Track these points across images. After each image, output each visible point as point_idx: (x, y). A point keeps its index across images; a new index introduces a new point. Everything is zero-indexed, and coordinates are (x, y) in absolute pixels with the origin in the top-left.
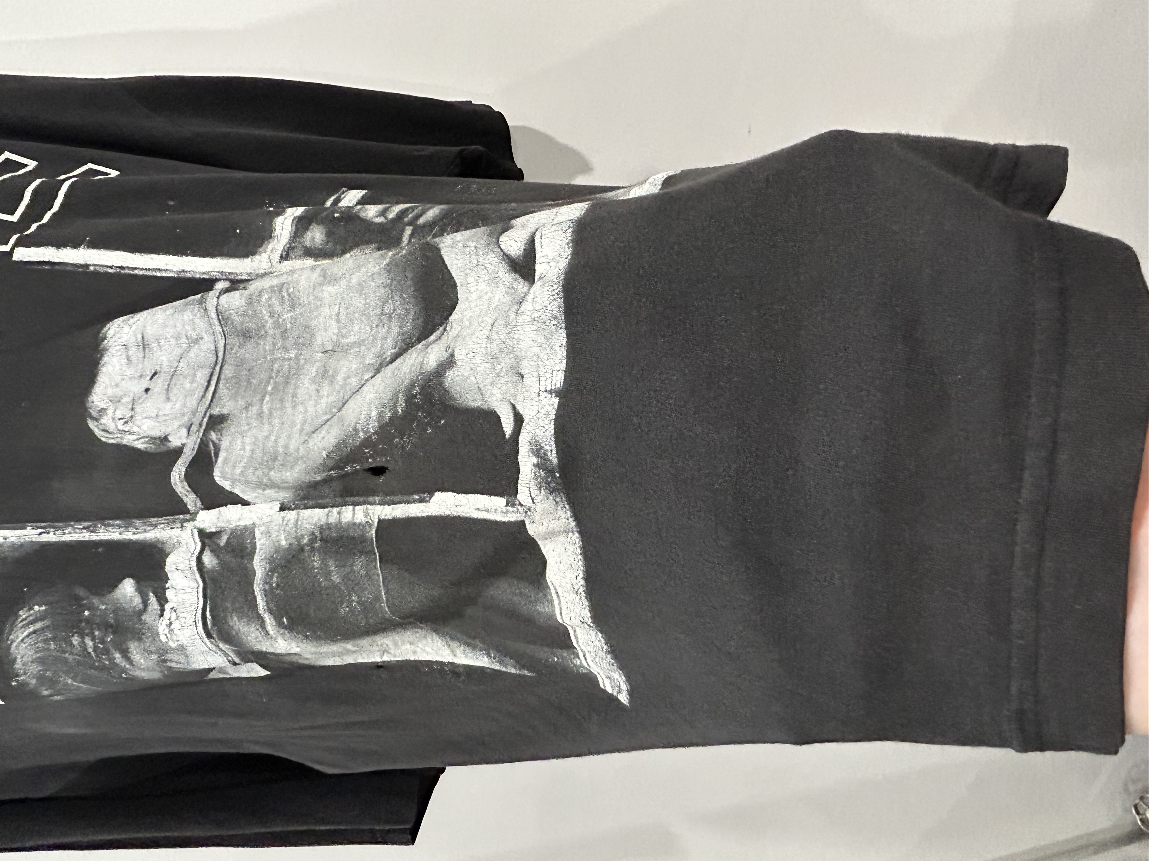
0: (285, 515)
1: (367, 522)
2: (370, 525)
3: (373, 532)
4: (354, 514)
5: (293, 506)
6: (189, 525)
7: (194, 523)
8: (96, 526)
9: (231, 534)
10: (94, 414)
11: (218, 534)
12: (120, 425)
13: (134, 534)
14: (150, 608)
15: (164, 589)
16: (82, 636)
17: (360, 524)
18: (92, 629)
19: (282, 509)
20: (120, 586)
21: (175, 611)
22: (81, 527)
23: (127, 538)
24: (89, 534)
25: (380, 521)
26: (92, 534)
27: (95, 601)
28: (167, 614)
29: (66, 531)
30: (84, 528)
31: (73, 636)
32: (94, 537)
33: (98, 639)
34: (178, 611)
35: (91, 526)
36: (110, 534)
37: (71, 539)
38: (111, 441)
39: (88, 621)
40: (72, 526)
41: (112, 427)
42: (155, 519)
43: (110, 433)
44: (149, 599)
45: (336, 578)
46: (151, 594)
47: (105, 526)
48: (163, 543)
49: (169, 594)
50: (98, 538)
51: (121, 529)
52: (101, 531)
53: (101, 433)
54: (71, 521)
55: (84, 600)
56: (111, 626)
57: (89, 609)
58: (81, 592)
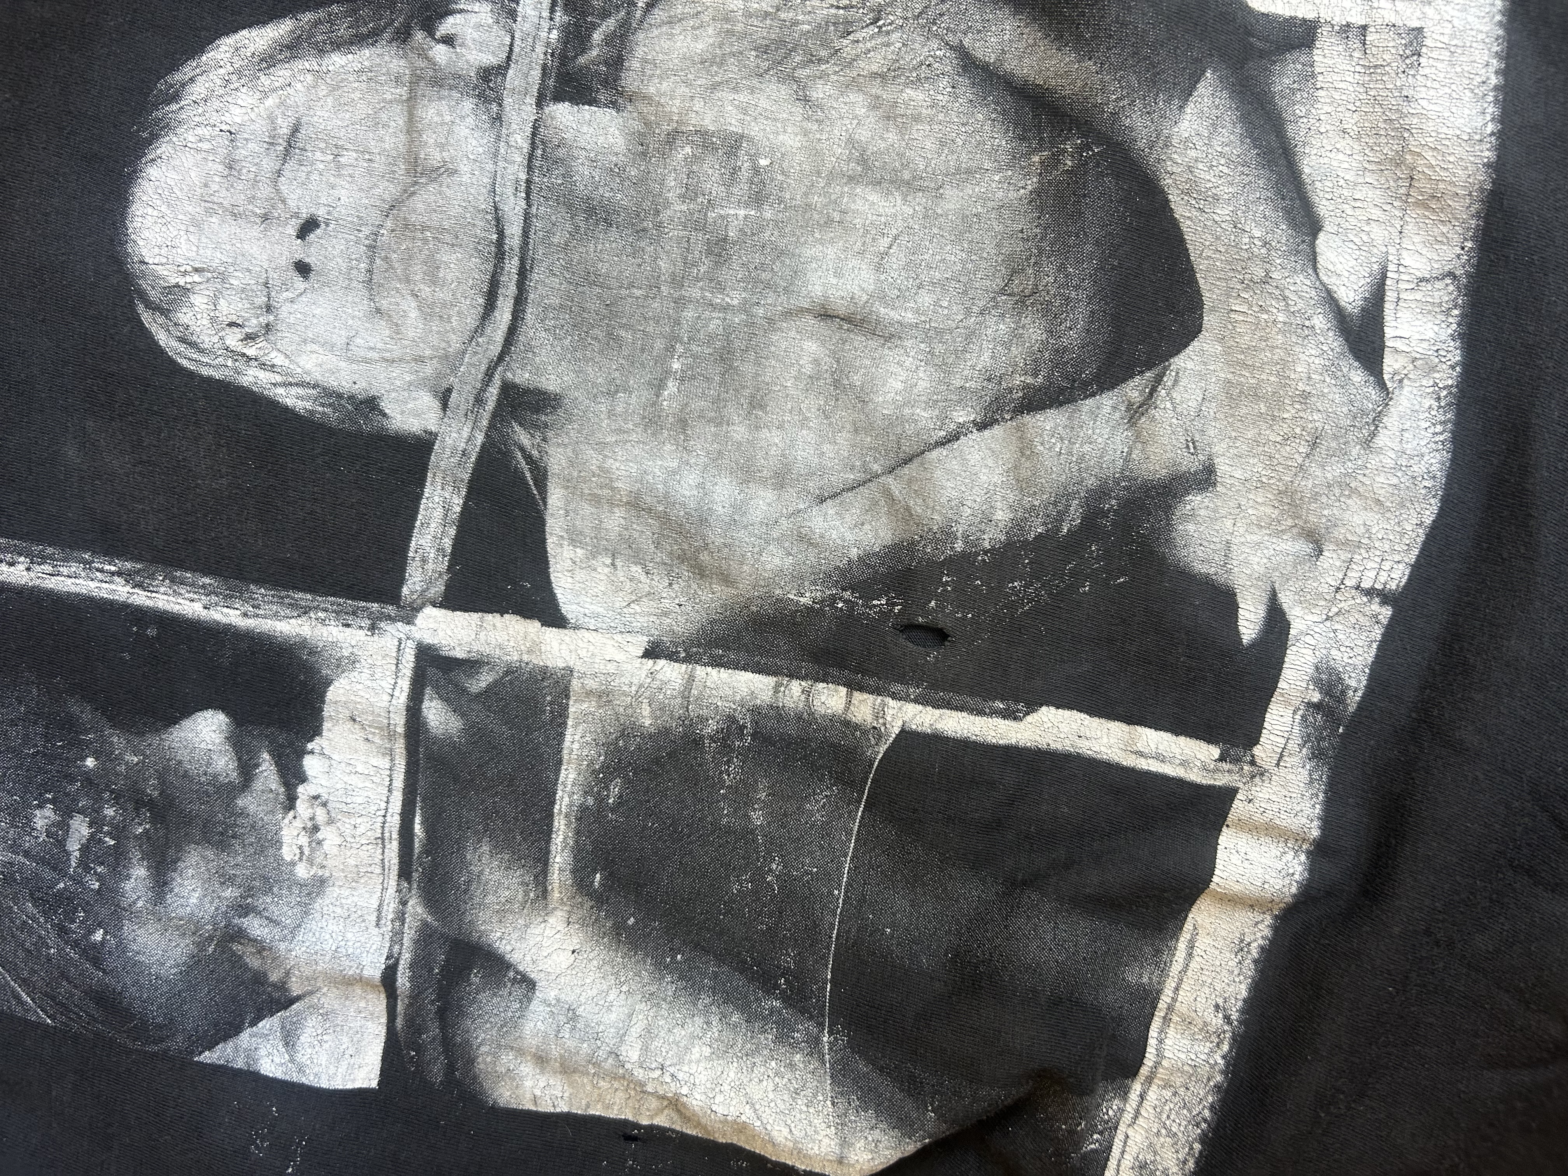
0: (657, 668)
1: (874, 728)
2: (879, 737)
3: (882, 749)
4: (849, 703)
5: (683, 655)
6: (395, 631)
7: (408, 627)
8: (152, 577)
9: (507, 673)
10: (153, 295)
11: (472, 665)
12: (233, 339)
13: (245, 615)
14: (258, 785)
15: (302, 753)
16: (66, 811)
17: (857, 727)
18: (98, 799)
19: (652, 652)
20: (187, 723)
21: (324, 805)
22: (113, 568)
23: (224, 620)
24: (128, 588)
25: (903, 731)
26: (136, 590)
27: (117, 741)
28: (302, 806)
29: (64, 570)
30: (119, 574)
31: (40, 806)
32: (141, 598)
33: (110, 824)
34: (330, 805)
35: (138, 572)
36: (180, 601)
37: (73, 589)
38: (205, 372)
39: (88, 779)
40: (85, 562)
41: (207, 338)
42: (309, 597)
43: (202, 351)
44: (257, 765)
45: (757, 818)
46: (266, 756)
47: (173, 580)
48: (313, 652)
49: (310, 764)
50: (149, 603)
51: (214, 598)
52: (162, 589)
53: (175, 344)
54: (86, 549)
55: (87, 732)
56: (151, 804)
57: (97, 756)
58: (84, 713)
